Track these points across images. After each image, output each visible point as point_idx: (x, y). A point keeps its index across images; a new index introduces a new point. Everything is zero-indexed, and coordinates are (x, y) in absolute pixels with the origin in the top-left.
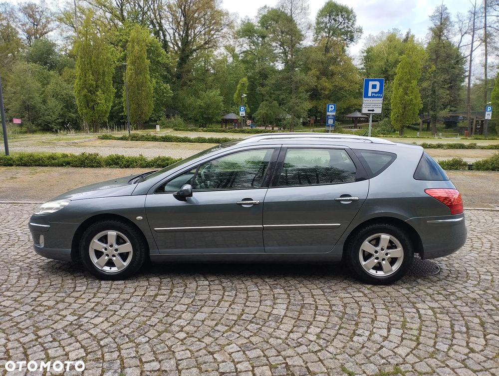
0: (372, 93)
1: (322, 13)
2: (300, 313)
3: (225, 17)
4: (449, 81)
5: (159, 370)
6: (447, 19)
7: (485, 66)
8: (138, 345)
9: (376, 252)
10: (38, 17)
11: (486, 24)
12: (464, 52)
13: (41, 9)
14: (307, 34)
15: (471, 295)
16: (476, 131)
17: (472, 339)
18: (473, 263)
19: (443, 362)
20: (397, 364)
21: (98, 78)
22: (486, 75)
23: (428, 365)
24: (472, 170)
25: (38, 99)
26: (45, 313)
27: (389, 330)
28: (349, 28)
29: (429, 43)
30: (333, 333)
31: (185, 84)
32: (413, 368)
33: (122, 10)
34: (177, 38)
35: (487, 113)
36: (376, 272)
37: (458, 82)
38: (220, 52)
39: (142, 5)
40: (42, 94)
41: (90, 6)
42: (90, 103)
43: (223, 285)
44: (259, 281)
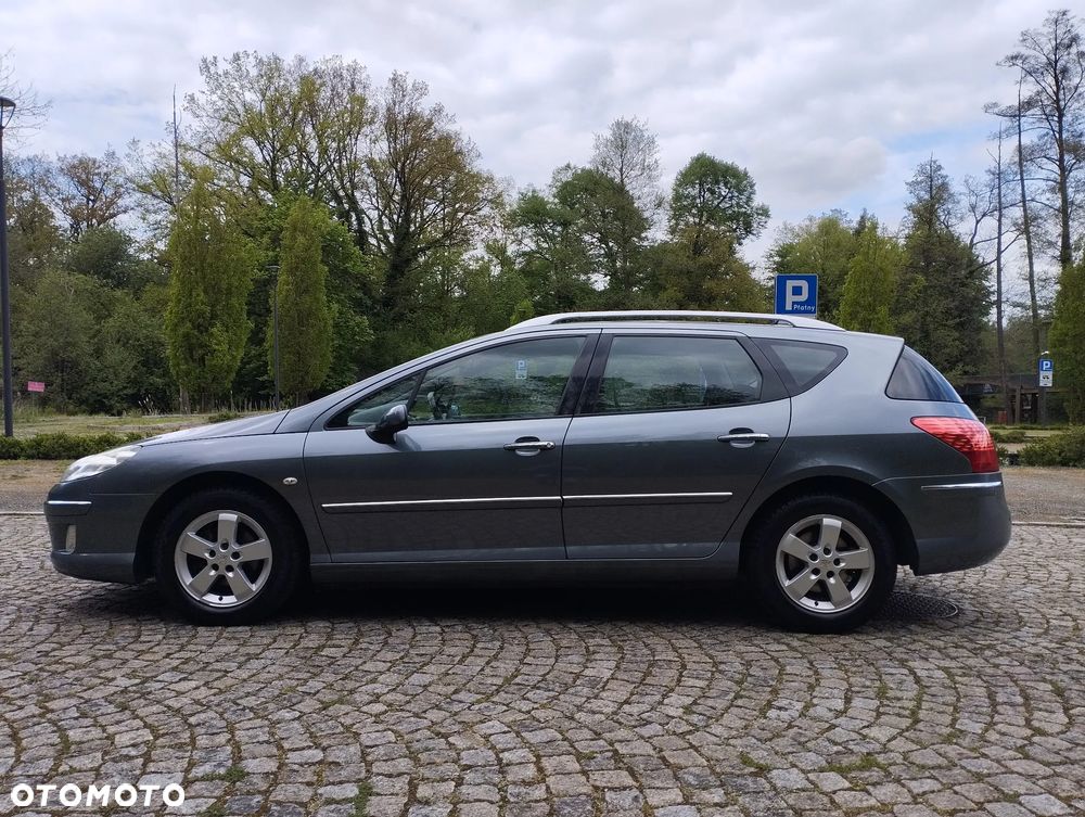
0: (794, 303)
1: (686, 178)
2: (647, 674)
3: (487, 185)
4: (956, 313)
5: (320, 762)
6: (944, 187)
7: (1031, 278)
8: (273, 724)
9: (814, 557)
10: (98, 185)
11: (1023, 195)
12: (985, 253)
13: (105, 170)
14: (655, 217)
15: (1032, 650)
16: (1022, 416)
17: (1037, 714)
18: (1032, 603)
19: (973, 750)
20: (868, 754)
21: (217, 300)
22: (1033, 298)
23: (940, 754)
24: (1017, 464)
25: (85, 345)
26: (66, 675)
27: (848, 700)
28: (742, 207)
29: (908, 237)
30: (720, 704)
31: (400, 317)
32: (905, 759)
33: (273, 171)
34: (386, 227)
35: (1042, 374)
36: (817, 604)
37: (975, 316)
38: (475, 255)
39: (316, 161)
40: (95, 336)
41: (208, 162)
42: (195, 349)
43: (474, 633)
44: (556, 627)
